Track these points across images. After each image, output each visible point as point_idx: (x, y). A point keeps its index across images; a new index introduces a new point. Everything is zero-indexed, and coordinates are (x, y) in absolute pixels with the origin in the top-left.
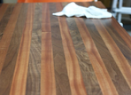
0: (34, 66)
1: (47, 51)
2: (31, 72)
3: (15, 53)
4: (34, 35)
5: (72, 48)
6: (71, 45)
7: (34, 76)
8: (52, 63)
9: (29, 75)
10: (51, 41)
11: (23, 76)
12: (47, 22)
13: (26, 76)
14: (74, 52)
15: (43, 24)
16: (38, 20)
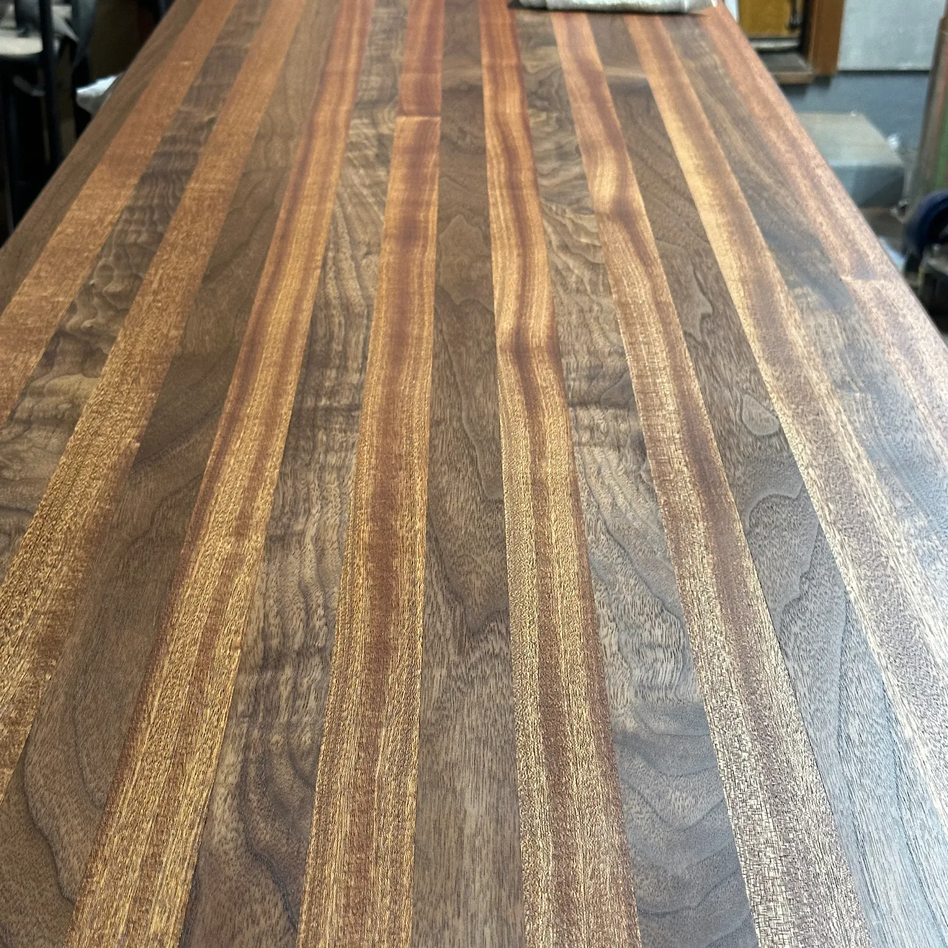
0: (347, 265)
1: (413, 204)
2: (332, 290)
3: (268, 208)
4: (361, 129)
5: (528, 192)
6: (525, 177)
7: (347, 307)
8: (431, 254)
9: (322, 305)
10: (433, 157)
11: (297, 308)
12: (427, 68)
13: (307, 305)
14: (532, 209)
15: (408, 79)
16: (383, 58)
